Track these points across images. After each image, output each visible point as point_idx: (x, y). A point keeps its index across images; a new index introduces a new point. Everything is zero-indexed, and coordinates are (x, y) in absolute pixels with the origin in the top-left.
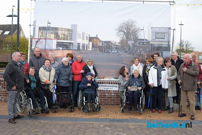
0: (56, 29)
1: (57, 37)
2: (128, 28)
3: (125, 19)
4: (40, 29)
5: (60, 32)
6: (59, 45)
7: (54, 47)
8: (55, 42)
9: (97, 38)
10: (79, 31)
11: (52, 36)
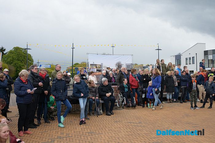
0: (96, 65)
1: (96, 67)
2: (119, 64)
3: (118, 61)
4: (91, 65)
5: (97, 66)
6: (97, 70)
7: (96, 71)
8: (96, 69)
9: (109, 68)
10: (104, 65)
11: (95, 67)
